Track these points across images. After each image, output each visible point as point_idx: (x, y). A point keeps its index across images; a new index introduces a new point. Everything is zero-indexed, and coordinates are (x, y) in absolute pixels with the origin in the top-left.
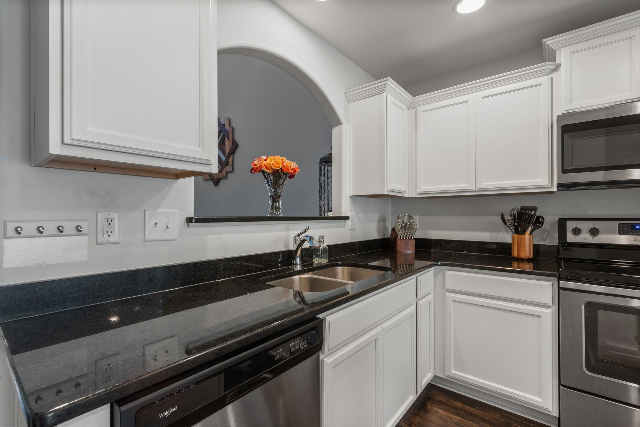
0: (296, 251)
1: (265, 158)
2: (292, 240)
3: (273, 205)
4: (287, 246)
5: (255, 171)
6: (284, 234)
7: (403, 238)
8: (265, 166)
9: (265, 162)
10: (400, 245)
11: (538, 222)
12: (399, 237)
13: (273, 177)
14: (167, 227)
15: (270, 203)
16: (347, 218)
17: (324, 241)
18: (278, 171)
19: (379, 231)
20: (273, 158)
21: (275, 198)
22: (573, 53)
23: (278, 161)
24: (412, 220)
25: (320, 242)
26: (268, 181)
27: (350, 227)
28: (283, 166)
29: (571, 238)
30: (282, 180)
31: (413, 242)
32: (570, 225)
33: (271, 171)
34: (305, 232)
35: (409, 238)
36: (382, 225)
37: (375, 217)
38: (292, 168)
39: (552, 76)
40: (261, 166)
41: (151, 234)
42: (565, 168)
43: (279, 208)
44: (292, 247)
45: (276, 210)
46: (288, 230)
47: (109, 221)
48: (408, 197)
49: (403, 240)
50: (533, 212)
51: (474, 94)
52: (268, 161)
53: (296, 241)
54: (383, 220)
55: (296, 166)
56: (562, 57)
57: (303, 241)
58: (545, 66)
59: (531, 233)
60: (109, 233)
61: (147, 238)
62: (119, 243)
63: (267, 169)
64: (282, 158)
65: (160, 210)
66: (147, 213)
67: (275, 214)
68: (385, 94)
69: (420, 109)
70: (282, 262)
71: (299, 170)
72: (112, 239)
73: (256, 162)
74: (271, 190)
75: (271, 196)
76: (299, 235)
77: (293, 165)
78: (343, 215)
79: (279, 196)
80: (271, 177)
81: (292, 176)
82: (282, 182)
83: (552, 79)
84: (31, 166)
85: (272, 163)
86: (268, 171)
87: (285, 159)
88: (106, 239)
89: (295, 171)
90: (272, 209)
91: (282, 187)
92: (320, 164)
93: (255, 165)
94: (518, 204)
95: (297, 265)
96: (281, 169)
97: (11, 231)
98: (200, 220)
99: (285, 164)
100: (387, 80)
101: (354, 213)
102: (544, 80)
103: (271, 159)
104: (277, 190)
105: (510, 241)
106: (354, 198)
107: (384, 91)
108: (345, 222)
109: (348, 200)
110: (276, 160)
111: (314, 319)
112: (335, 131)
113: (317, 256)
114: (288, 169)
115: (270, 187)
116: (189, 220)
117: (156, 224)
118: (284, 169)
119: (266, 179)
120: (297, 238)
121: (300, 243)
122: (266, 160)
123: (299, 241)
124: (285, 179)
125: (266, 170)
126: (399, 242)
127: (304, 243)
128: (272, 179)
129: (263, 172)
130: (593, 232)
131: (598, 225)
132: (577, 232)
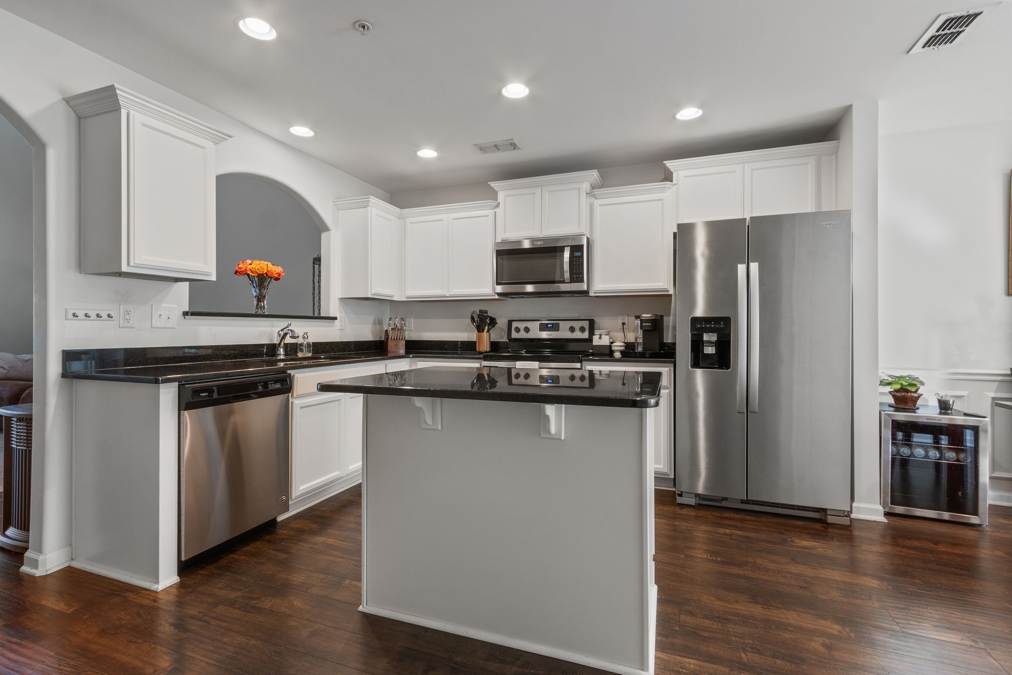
0: (280, 344)
1: (250, 262)
2: (276, 335)
3: (258, 304)
4: (271, 340)
5: (240, 273)
6: (269, 329)
7: (394, 339)
8: (250, 270)
9: (250, 267)
10: (391, 345)
11: (493, 322)
12: (390, 338)
13: (258, 279)
14: (169, 318)
15: (255, 303)
16: (335, 318)
17: (308, 337)
18: (263, 274)
19: (373, 333)
20: (257, 262)
21: (260, 298)
22: (506, 196)
23: (263, 267)
24: (403, 322)
25: (304, 338)
26: (253, 283)
27: (339, 327)
28: (268, 270)
29: (514, 335)
30: (267, 282)
31: (403, 343)
32: (514, 325)
33: (256, 275)
34: (288, 327)
35: (399, 339)
36: (378, 328)
37: (371, 319)
38: (276, 272)
39: (495, 210)
40: (246, 270)
41: (157, 322)
42: (498, 281)
43: (264, 307)
44: (276, 341)
45: (261, 309)
46: (273, 326)
47: (128, 312)
48: (398, 300)
49: (394, 341)
50: (486, 314)
51: (446, 215)
52: (253, 266)
53: (279, 335)
54: (380, 322)
55: (282, 270)
56: (501, 196)
57: (286, 334)
58: (490, 202)
59: (488, 331)
60: (128, 320)
61: (153, 326)
62: (134, 328)
63: (252, 272)
64: (267, 263)
65: (162, 305)
66: (153, 307)
67: (260, 312)
68: (369, 208)
69: (408, 220)
70: (266, 354)
71: (284, 274)
72: (129, 325)
73: (240, 266)
74: (255, 291)
75: (255, 296)
76: (282, 330)
77: (278, 269)
78: (332, 315)
79: (264, 297)
80: (256, 279)
81: (277, 279)
82: (267, 284)
83: (495, 212)
84: (80, 273)
85: (257, 268)
86: (253, 275)
87: (270, 264)
88: (126, 324)
89: (280, 275)
90: (257, 308)
91: (267, 288)
92: (314, 263)
93: (240, 268)
94: (477, 309)
95: (281, 355)
96: (266, 273)
97: (70, 316)
98: (194, 314)
99: (269, 269)
100: (369, 198)
101: (343, 315)
102: (490, 212)
103: (256, 264)
104: (262, 291)
105: (475, 339)
106: (344, 300)
107: (368, 206)
108: (333, 322)
109: (337, 302)
110: (261, 265)
111: (285, 372)
112: (324, 236)
113: (302, 351)
114: (272, 273)
115: (255, 288)
116: (185, 314)
117: (160, 315)
118: (269, 273)
119: (251, 281)
120: (281, 332)
121: (283, 336)
122: (251, 264)
123: (282, 333)
124: (270, 282)
125: (251, 274)
126: (390, 343)
127: (286, 336)
128: (257, 281)
129: (248, 275)
130: (527, 330)
131: (529, 324)
132: (518, 330)
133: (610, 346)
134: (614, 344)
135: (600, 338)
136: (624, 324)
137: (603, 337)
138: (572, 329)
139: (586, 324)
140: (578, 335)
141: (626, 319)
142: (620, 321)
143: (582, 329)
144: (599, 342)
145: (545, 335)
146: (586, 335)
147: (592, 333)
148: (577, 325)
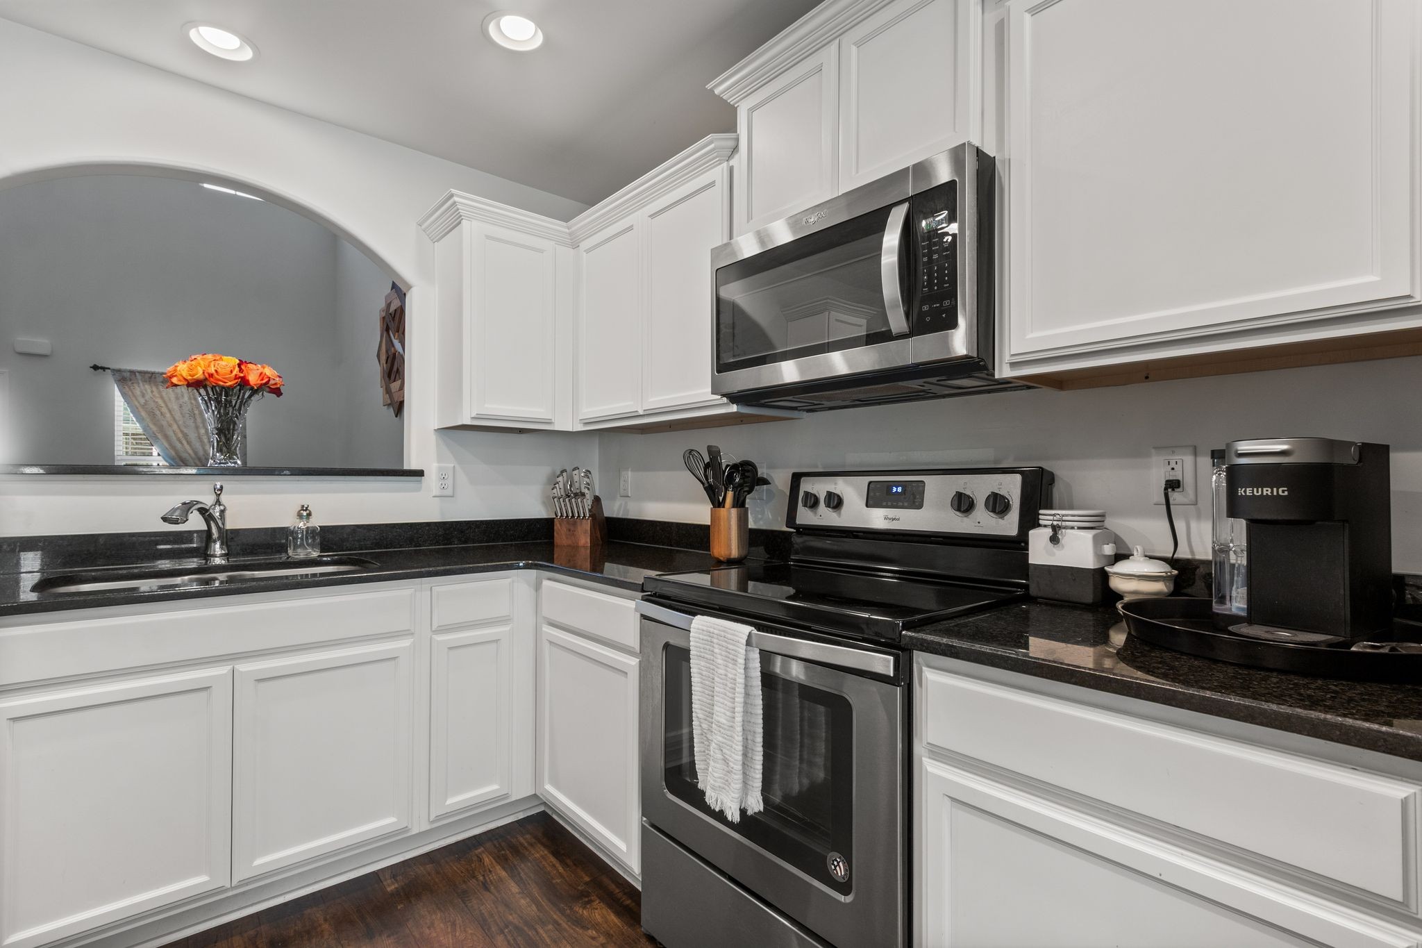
7: (566, 516)
16: (421, 473)
22: (751, 110)
29: (805, 517)
31: (587, 525)
32: (807, 486)
39: (731, 162)
42: (722, 362)
49: (566, 522)
56: (742, 115)
59: (738, 503)
83: (731, 170)
91: (243, 413)
101: (454, 465)
102: (718, 173)
109: (433, 438)
130: (835, 502)
131: (841, 486)
132: (812, 502)
133: (1102, 576)
134: (1122, 567)
135: (1054, 539)
136: (1173, 485)
137: (1067, 536)
138: (963, 504)
139: (1012, 487)
140: (983, 523)
141: (1185, 466)
142: (1157, 474)
143: (998, 504)
144: (1053, 554)
145: (878, 519)
146: (1008, 526)
147: (1029, 520)
148: (979, 487)
